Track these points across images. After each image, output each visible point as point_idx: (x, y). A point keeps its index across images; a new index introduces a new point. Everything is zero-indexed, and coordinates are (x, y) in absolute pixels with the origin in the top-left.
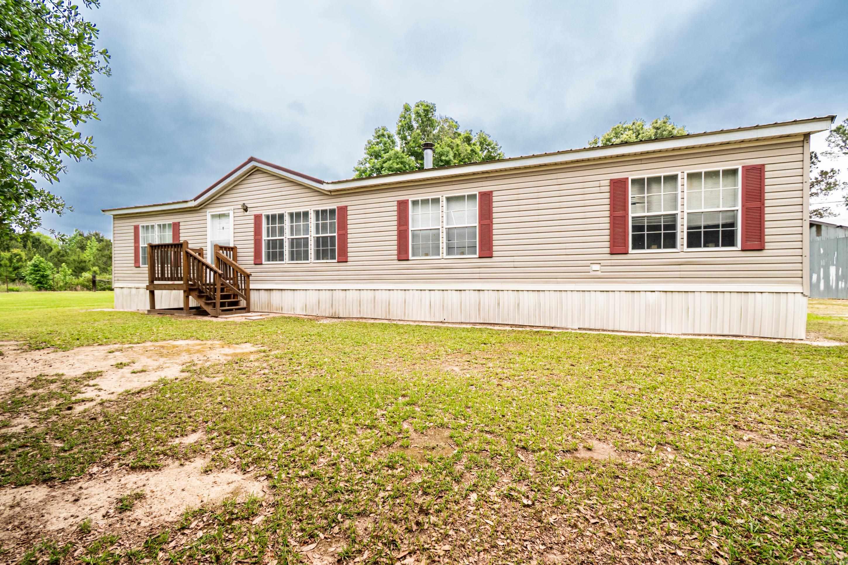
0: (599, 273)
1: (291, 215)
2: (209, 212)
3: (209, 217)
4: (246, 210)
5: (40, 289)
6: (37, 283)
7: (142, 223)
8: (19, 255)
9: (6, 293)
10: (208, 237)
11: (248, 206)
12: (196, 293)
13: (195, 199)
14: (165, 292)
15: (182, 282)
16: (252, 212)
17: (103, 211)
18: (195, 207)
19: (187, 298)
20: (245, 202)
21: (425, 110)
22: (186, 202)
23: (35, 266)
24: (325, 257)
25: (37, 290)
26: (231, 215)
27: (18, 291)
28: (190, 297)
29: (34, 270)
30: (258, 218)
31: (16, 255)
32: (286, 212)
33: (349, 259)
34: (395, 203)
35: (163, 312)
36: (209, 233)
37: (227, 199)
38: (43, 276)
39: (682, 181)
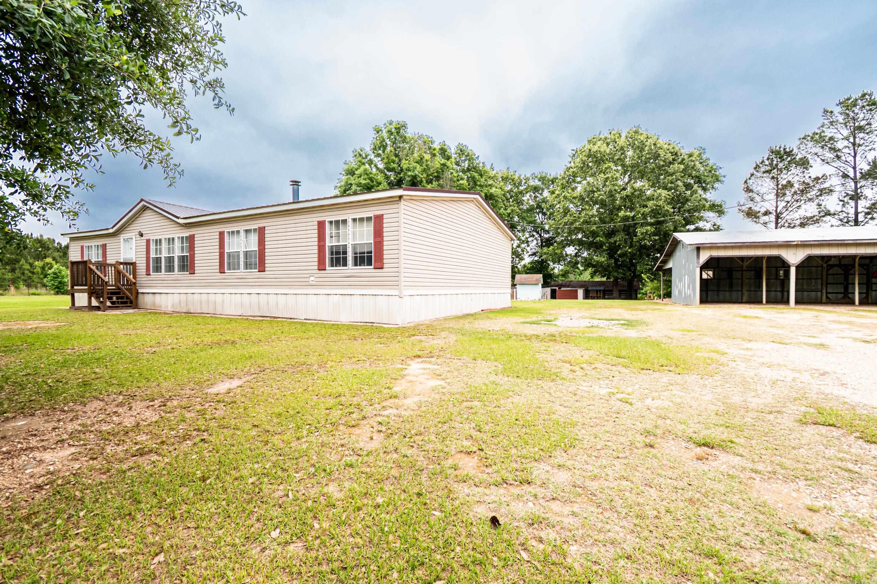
0: (313, 283)
2: (123, 236)
3: (122, 240)
4: (142, 236)
5: (57, 293)
6: (55, 288)
8: (51, 264)
9: (28, 297)
10: (122, 254)
11: (143, 233)
12: (95, 295)
13: (113, 228)
14: (81, 294)
15: (86, 287)
16: (145, 237)
17: (62, 235)
18: (113, 233)
19: (90, 298)
20: (141, 230)
21: (396, 128)
22: (108, 229)
23: (55, 273)
24: (183, 271)
25: (55, 294)
26: (134, 239)
27: (38, 295)
28: (93, 298)
29: (54, 278)
30: (148, 241)
31: (48, 264)
32: (163, 237)
33: (196, 272)
34: (218, 233)
35: (80, 309)
36: (122, 252)
37: (132, 227)
38: (60, 282)
39: (350, 223)
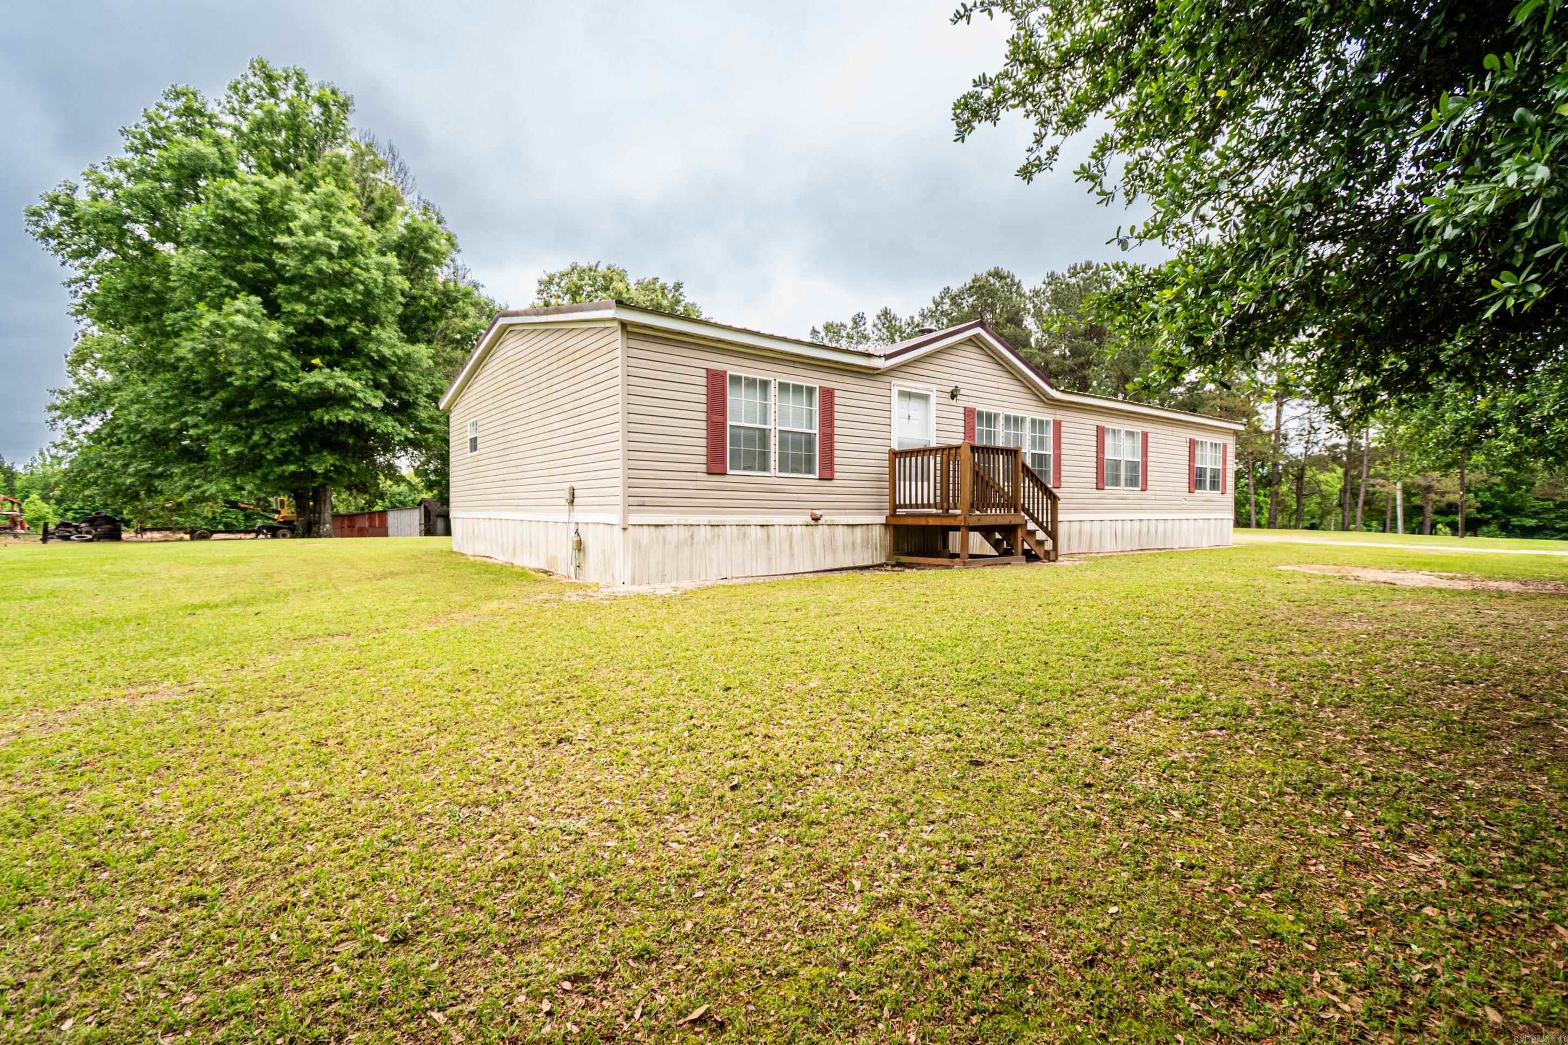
0: (1185, 506)
1: (1007, 418)
2: (899, 384)
4: (953, 396)
7: (732, 367)
10: (894, 429)
13: (887, 357)
16: (962, 402)
18: (881, 370)
20: (960, 385)
22: (870, 355)
26: (933, 400)
30: (970, 413)
32: (1002, 412)
33: (1062, 485)
34: (1095, 428)
36: (894, 422)
37: (931, 371)
